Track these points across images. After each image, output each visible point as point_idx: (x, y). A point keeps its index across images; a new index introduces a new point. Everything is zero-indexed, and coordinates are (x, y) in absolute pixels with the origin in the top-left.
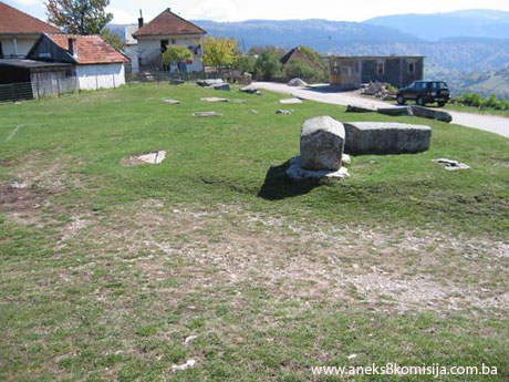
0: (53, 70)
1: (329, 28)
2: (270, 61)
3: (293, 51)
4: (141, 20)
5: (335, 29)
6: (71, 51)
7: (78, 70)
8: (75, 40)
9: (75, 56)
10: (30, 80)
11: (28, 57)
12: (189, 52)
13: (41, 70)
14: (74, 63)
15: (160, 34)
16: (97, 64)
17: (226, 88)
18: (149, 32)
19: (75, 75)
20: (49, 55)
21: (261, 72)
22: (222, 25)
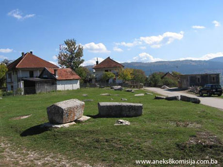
0: (46, 82)
1: (193, 64)
2: (156, 78)
3: (167, 73)
4: (97, 62)
5: (196, 64)
6: (55, 75)
7: (57, 82)
8: (57, 70)
9: (57, 77)
10: (35, 86)
11: (39, 77)
12: (113, 75)
13: (40, 82)
14: (56, 80)
15: (104, 68)
16: (66, 80)
17: (120, 89)
18: (100, 67)
19: (56, 84)
20: (47, 76)
21: (153, 84)
22: (146, 64)
